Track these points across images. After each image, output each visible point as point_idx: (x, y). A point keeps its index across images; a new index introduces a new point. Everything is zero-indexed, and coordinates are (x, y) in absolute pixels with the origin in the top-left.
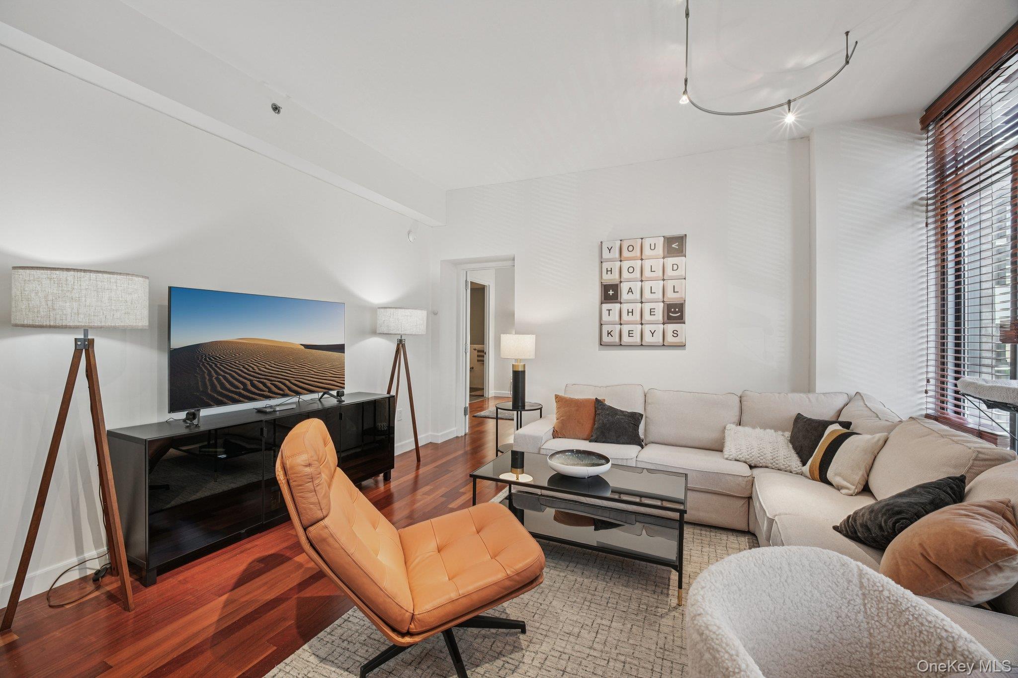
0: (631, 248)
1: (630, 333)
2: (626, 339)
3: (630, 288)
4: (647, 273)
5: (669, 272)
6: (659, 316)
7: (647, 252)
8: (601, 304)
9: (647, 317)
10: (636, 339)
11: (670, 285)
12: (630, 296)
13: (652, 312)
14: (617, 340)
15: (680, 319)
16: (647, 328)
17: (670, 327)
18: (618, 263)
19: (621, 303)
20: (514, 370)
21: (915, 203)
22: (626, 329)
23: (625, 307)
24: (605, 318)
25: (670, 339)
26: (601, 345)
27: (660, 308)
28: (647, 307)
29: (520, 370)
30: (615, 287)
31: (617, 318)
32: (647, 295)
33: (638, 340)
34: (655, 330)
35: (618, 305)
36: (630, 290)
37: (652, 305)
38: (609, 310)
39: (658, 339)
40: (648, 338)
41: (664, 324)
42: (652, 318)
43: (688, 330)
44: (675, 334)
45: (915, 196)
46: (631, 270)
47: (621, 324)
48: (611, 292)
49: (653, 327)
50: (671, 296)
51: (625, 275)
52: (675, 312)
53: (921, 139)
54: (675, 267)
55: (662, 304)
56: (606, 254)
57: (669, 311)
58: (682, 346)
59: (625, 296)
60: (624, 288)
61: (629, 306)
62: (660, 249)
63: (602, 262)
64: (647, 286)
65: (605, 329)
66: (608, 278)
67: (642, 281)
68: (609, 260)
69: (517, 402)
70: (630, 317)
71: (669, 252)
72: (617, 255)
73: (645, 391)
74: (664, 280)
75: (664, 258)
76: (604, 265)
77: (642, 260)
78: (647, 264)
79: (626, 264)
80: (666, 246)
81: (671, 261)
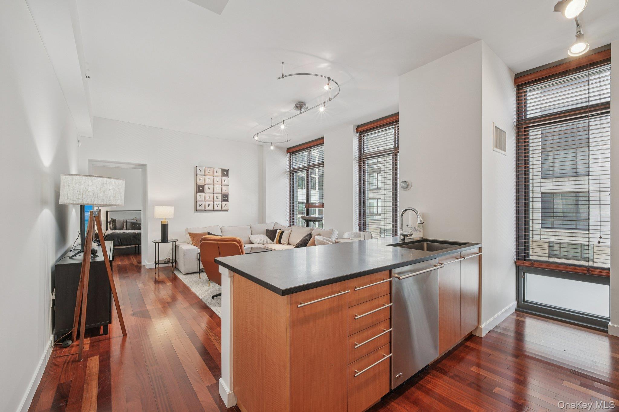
0: (209, 171)
1: (209, 205)
2: (207, 208)
4: (215, 182)
5: (223, 183)
6: (220, 199)
7: (215, 174)
8: (196, 193)
9: (215, 199)
10: (211, 208)
11: (223, 187)
12: (209, 191)
13: (217, 197)
14: (204, 208)
15: (227, 201)
16: (216, 204)
17: (224, 203)
18: (204, 177)
19: (205, 193)
20: (163, 223)
21: (285, 172)
22: (207, 204)
23: (207, 195)
24: (198, 199)
25: (224, 208)
26: (196, 210)
27: (220, 196)
28: (215, 195)
29: (166, 223)
30: (203, 186)
31: (204, 199)
32: (215, 191)
33: (212, 208)
34: (218, 204)
35: (204, 194)
36: (209, 188)
37: (217, 195)
38: (200, 196)
39: (219, 208)
40: (216, 208)
41: (221, 202)
42: (217, 200)
43: (230, 204)
44: (225, 206)
45: (285, 170)
46: (209, 180)
47: (205, 202)
48: (201, 188)
49: (217, 203)
50: (224, 192)
51: (207, 182)
52: (225, 198)
54: (225, 181)
55: (221, 194)
56: (198, 172)
57: (223, 197)
58: (227, 210)
59: (207, 190)
60: (207, 187)
61: (209, 195)
62: (220, 173)
63: (196, 175)
64: (215, 187)
65: (198, 204)
66: (200, 182)
67: (213, 185)
68: (200, 175)
69: (165, 239)
70: (209, 199)
71: (223, 175)
72: (203, 173)
73: (220, 227)
74: (221, 185)
75: (221, 177)
76: (198, 177)
77: (213, 176)
78: (215, 178)
79: (207, 178)
80: (222, 173)
81: (224, 178)
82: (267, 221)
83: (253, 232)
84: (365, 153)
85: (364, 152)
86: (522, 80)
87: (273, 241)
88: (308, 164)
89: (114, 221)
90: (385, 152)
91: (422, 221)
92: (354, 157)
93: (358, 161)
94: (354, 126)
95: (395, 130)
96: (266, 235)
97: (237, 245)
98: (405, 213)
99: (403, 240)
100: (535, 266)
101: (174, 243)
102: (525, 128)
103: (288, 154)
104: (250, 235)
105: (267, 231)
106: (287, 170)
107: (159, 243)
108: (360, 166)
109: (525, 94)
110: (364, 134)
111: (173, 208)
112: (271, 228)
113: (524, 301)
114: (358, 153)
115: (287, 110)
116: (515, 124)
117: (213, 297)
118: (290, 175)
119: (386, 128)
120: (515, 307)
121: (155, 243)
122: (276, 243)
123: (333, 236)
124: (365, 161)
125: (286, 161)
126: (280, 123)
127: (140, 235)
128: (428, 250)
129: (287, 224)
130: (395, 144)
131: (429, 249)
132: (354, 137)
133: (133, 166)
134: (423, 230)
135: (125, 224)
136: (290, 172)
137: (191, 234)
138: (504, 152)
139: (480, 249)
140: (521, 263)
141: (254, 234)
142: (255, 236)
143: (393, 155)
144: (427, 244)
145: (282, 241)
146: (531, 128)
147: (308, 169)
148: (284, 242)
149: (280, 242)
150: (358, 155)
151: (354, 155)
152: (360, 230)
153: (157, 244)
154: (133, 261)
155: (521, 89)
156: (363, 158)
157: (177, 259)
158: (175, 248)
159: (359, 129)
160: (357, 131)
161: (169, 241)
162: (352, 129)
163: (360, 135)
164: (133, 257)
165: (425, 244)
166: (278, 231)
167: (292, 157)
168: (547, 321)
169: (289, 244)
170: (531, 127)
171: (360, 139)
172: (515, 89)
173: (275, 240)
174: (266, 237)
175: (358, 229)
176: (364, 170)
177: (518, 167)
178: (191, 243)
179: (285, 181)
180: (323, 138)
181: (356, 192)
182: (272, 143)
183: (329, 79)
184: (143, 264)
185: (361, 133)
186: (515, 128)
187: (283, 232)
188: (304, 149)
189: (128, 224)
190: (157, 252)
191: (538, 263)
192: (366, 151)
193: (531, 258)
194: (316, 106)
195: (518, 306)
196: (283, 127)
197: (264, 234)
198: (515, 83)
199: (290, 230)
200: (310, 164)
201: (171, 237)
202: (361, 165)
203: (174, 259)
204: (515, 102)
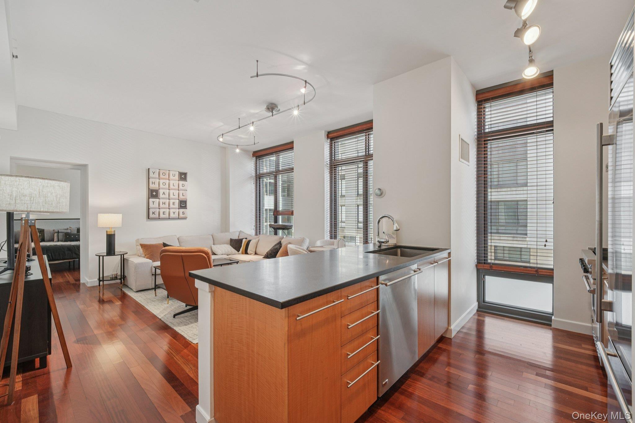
0: (164, 174)
1: (164, 213)
2: (162, 216)
3: (164, 192)
4: (171, 186)
5: (181, 187)
6: (177, 205)
7: (171, 177)
8: (149, 198)
9: (171, 206)
10: (167, 216)
11: (181, 192)
12: (164, 196)
13: (173, 203)
14: (157, 216)
15: (185, 207)
16: (172, 211)
17: (181, 210)
18: (158, 180)
19: (159, 199)
20: (108, 233)
21: (251, 177)
22: (162, 211)
23: (161, 201)
24: (151, 205)
25: (181, 215)
26: (149, 218)
27: (177, 202)
28: (171, 201)
29: (113, 234)
30: (157, 191)
31: (157, 206)
32: (171, 196)
33: (168, 216)
34: (175, 211)
35: (158, 200)
36: (164, 193)
37: (174, 201)
38: (153, 202)
40: (172, 215)
41: (179, 209)
42: (174, 206)
43: (190, 211)
44: (183, 213)
45: (251, 175)
46: (164, 184)
47: (159, 209)
48: (154, 193)
49: (174, 210)
50: (181, 197)
51: (161, 186)
52: (183, 204)
53: (252, 159)
54: (183, 186)
55: (178, 201)
56: (151, 175)
57: (181, 204)
58: (185, 218)
59: (161, 195)
60: (161, 192)
61: (164, 201)
62: (177, 177)
63: (149, 178)
64: (171, 192)
65: (151, 211)
66: (152, 186)
67: (169, 190)
68: (153, 178)
69: (111, 251)
70: (164, 206)
71: (180, 179)
72: (157, 176)
73: (178, 237)
74: (178, 190)
75: (178, 181)
76: (151, 180)
77: (169, 180)
78: (171, 182)
79: (162, 181)
80: (179, 176)
81: (181, 183)
82: (231, 230)
83: (215, 242)
84: (336, 159)
85: (334, 158)
86: (482, 97)
87: (238, 251)
88: (276, 170)
89: (42, 231)
90: (356, 160)
91: (398, 228)
92: (325, 163)
93: (329, 168)
94: (325, 131)
95: (366, 138)
96: (230, 245)
97: (204, 257)
98: (381, 220)
99: (380, 247)
100: (493, 269)
101: (122, 255)
102: (484, 141)
103: (254, 158)
104: (213, 246)
105: (231, 240)
106: (253, 175)
107: (103, 256)
108: (331, 173)
109: (485, 109)
110: (334, 140)
111: (121, 215)
112: (235, 237)
113: (484, 301)
114: (329, 159)
115: (257, 111)
116: (476, 137)
117: (174, 316)
118: (256, 180)
119: (357, 136)
120: (476, 308)
121: (99, 256)
122: (242, 253)
123: (304, 244)
124: (336, 167)
125: (252, 166)
126: (249, 124)
127: (78, 247)
128: (401, 256)
129: (253, 232)
130: (366, 152)
131: (403, 255)
132: (325, 143)
133: (69, 166)
134: (397, 236)
135: (56, 235)
136: (256, 177)
137: (143, 246)
138: (467, 163)
139: (449, 253)
140: (481, 266)
141: (217, 244)
142: (218, 246)
143: (363, 163)
144: (401, 250)
145: (249, 251)
146: (490, 142)
147: (276, 174)
148: (251, 252)
149: (246, 253)
150: (329, 162)
151: (325, 161)
152: (331, 238)
153: (101, 257)
154: (68, 278)
155: (481, 105)
156: (334, 164)
157: (126, 274)
158: (124, 262)
159: (330, 135)
160: (328, 137)
161: (116, 254)
162: (323, 135)
163: (331, 141)
164: (68, 274)
165: (399, 250)
166: (244, 240)
167: (258, 161)
168: (504, 319)
169: (256, 254)
170: (489, 140)
171: (331, 145)
172: (476, 104)
173: (241, 250)
174: (230, 246)
175: (329, 237)
176: (335, 177)
177: (478, 177)
178: (144, 255)
179: (251, 187)
180: (292, 142)
181: (327, 199)
182: (237, 146)
183: (306, 81)
184: (82, 281)
185: (332, 139)
186: (476, 141)
187: (249, 241)
188: (271, 154)
189: (60, 235)
190: (101, 267)
191: (496, 266)
192: (337, 158)
193: (489, 261)
194: (290, 109)
195: (479, 307)
196: (252, 128)
197: (227, 244)
198: (476, 99)
199: (257, 239)
200: (278, 169)
201: (118, 249)
202: (332, 171)
203: (122, 274)
204: (476, 116)
